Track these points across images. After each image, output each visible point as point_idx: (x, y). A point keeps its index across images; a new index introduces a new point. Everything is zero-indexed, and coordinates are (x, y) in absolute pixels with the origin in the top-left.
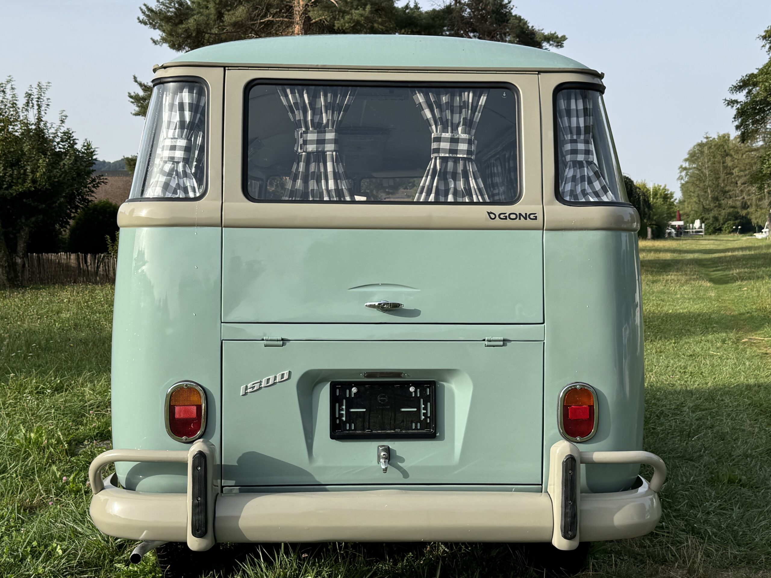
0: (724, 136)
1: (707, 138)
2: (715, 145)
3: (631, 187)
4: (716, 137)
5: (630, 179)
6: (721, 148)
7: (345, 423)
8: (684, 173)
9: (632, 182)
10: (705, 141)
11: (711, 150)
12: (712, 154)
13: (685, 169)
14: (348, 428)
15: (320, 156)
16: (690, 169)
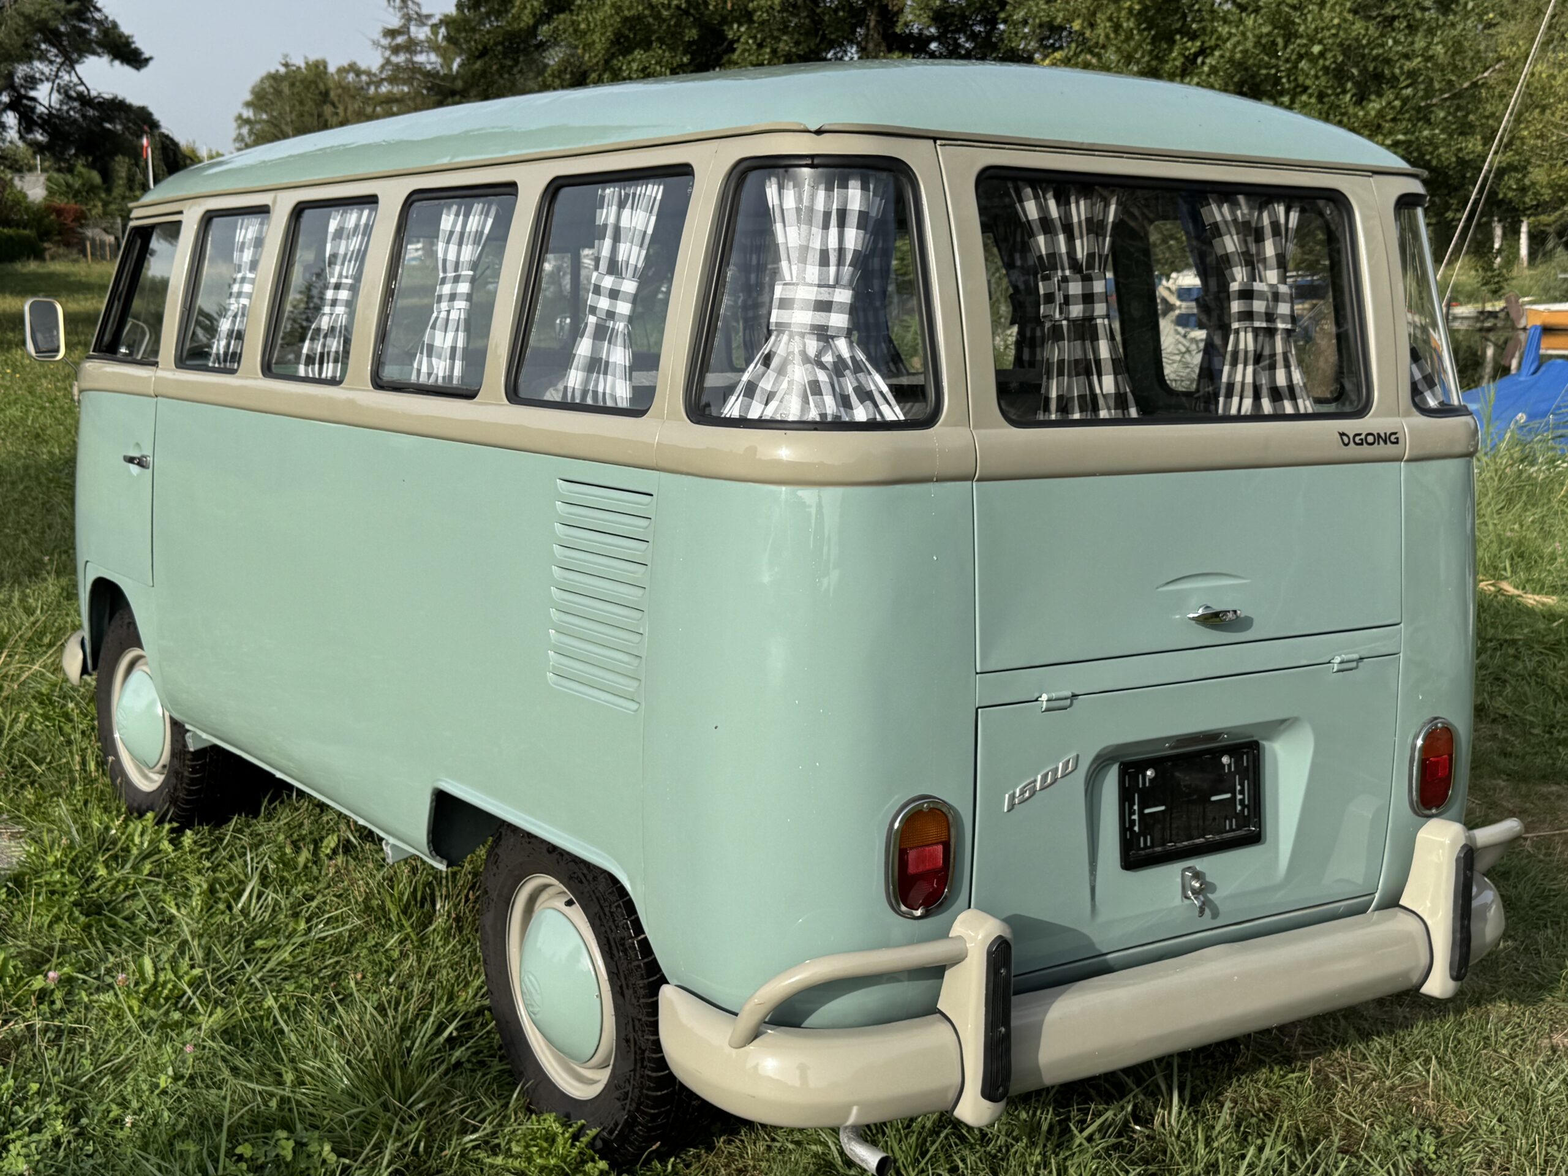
0: (317, 65)
1: (286, 65)
2: (302, 81)
3: (175, 154)
4: (303, 65)
5: (172, 140)
6: (313, 87)
7: (1138, 835)
8: (245, 130)
9: (175, 145)
10: (282, 70)
11: (296, 90)
12: (297, 97)
13: (247, 121)
14: (1142, 845)
15: (1085, 330)
16: (257, 122)
